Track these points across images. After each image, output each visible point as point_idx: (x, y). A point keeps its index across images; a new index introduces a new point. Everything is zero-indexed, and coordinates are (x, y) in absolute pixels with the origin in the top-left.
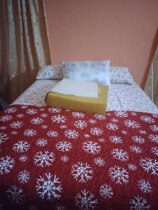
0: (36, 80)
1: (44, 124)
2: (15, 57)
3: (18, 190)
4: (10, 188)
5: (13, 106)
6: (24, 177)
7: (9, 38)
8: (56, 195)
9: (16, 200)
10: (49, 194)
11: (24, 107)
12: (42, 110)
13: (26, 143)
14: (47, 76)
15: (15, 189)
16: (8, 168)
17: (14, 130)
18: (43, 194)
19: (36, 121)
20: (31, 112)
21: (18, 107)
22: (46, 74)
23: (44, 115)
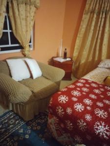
0: (98, 67)
1: (101, 94)
2: (88, 51)
3: (83, 123)
4: (80, 119)
5: (84, 79)
6: (88, 117)
7: (87, 40)
8: (105, 136)
9: (81, 128)
10: (101, 134)
11: (90, 81)
12: (101, 86)
13: (90, 101)
14: (106, 66)
15: (82, 122)
16: (81, 110)
17: (84, 92)
18: (98, 132)
19: (97, 91)
20: (94, 85)
21: (86, 80)
22: (106, 65)
23: (102, 90)
